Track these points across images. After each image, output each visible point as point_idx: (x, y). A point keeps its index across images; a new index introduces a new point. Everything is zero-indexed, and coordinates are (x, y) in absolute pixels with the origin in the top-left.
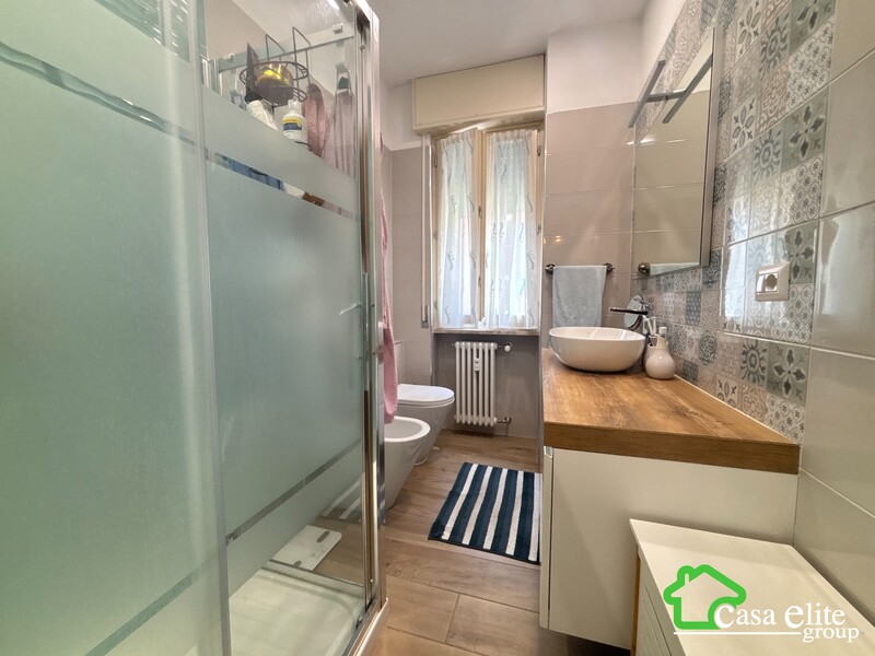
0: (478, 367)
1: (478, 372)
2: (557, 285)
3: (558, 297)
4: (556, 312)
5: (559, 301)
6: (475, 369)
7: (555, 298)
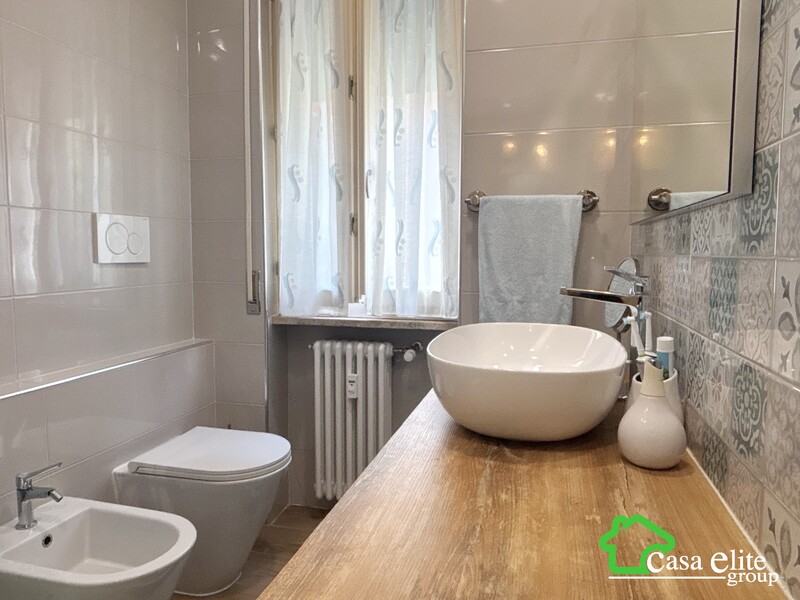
0: (355, 390)
1: (355, 401)
2: (485, 234)
3: (488, 258)
4: (485, 289)
5: (490, 268)
6: (350, 396)
7: (482, 261)
